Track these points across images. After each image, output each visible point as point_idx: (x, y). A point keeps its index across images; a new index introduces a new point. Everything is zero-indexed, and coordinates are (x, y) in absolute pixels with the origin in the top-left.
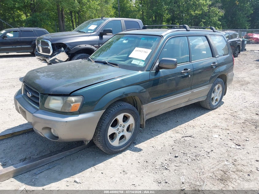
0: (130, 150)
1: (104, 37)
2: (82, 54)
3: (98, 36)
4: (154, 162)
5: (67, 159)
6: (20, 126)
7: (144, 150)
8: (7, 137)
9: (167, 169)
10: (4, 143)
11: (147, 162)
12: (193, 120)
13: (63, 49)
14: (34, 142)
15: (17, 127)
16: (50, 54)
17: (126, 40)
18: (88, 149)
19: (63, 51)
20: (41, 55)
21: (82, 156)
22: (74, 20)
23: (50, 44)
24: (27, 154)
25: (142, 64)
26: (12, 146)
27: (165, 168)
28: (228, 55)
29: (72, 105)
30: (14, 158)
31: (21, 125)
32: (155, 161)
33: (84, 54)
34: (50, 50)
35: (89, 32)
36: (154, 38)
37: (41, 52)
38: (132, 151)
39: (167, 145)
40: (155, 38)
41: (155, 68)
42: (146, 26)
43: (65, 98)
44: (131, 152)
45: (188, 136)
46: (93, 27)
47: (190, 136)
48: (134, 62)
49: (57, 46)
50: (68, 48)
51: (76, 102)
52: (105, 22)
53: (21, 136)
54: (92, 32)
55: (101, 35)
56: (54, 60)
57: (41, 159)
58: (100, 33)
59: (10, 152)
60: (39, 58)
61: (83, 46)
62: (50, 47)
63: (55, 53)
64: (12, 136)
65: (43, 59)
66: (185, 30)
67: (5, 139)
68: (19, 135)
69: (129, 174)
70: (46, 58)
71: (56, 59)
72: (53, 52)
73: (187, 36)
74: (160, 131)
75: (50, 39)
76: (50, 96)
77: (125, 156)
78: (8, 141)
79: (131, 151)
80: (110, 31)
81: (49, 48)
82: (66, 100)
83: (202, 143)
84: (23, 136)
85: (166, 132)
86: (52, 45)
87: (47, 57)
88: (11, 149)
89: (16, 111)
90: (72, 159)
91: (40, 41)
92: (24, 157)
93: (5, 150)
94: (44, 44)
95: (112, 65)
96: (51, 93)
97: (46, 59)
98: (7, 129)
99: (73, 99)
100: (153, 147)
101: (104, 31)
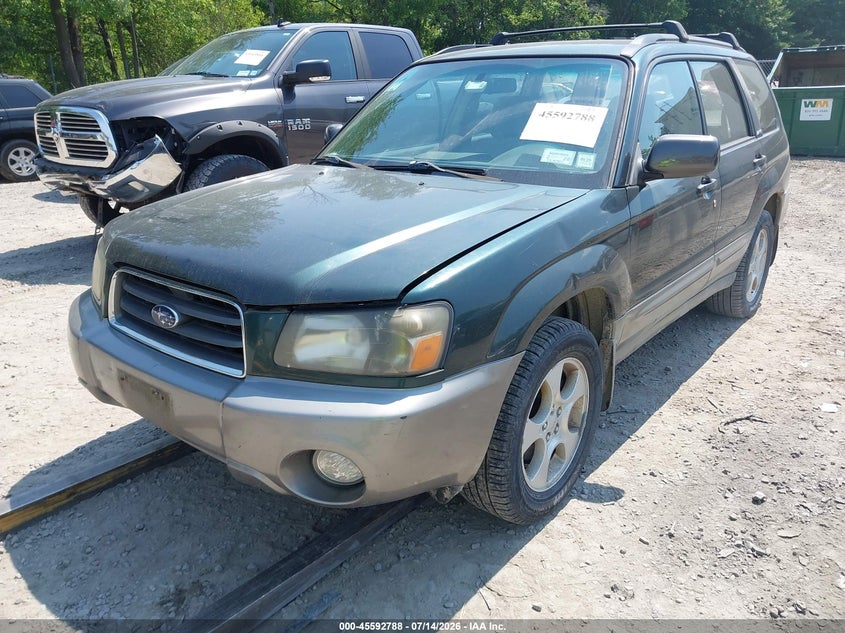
0: (580, 498)
1: (299, 90)
2: (230, 157)
3: (279, 87)
4: (697, 534)
5: (357, 567)
6: (80, 451)
7: (630, 490)
8: (50, 508)
9: (761, 554)
10: (45, 533)
11: (671, 536)
12: (713, 358)
13: (158, 140)
14: (179, 512)
15: (70, 456)
16: (106, 163)
17: (478, 80)
18: (415, 512)
19: (160, 150)
20: (65, 169)
21: (412, 546)
22: (115, 51)
23: (104, 123)
24: (174, 571)
25: (587, 162)
26: (91, 543)
27: (753, 550)
28: (778, 129)
29: (413, 342)
30: (129, 597)
31: (83, 447)
32: (701, 530)
33: (236, 156)
34: (106, 148)
35: (240, 73)
36: (598, 66)
37: (63, 156)
38: (589, 500)
39: (694, 461)
40: (604, 66)
41: (636, 177)
42: (504, 33)
43: (377, 316)
44: (588, 504)
45: (740, 420)
46: (252, 57)
47: (748, 418)
48: (549, 156)
49: (130, 132)
50: (178, 137)
51: (427, 328)
52: (296, 39)
53: (110, 495)
54: (254, 73)
55: (288, 84)
56: (125, 183)
57: (265, 590)
58: (286, 76)
59: (95, 571)
60: (53, 179)
61: (232, 126)
62: (106, 133)
63: (131, 158)
64: (72, 498)
65: (71, 185)
66: (677, 37)
67: (45, 516)
68: (100, 490)
69: (640, 595)
70: (91, 178)
71: (132, 178)
72: (121, 154)
73: (687, 60)
74: (637, 411)
75: (101, 103)
76: (301, 316)
77: (574, 522)
78: (59, 521)
79: (585, 500)
80: (323, 70)
81: (99, 139)
82: (387, 326)
83: (806, 436)
84: (117, 495)
85: (657, 413)
86: (114, 125)
87: (97, 174)
88: (91, 558)
89: (87, 395)
90: (379, 567)
91: (58, 114)
92: (172, 587)
93: (64, 567)
94: (78, 124)
95: (466, 175)
96: (307, 302)
97: (89, 182)
98: (28, 471)
99: (415, 316)
100: (652, 474)
101: (300, 67)
